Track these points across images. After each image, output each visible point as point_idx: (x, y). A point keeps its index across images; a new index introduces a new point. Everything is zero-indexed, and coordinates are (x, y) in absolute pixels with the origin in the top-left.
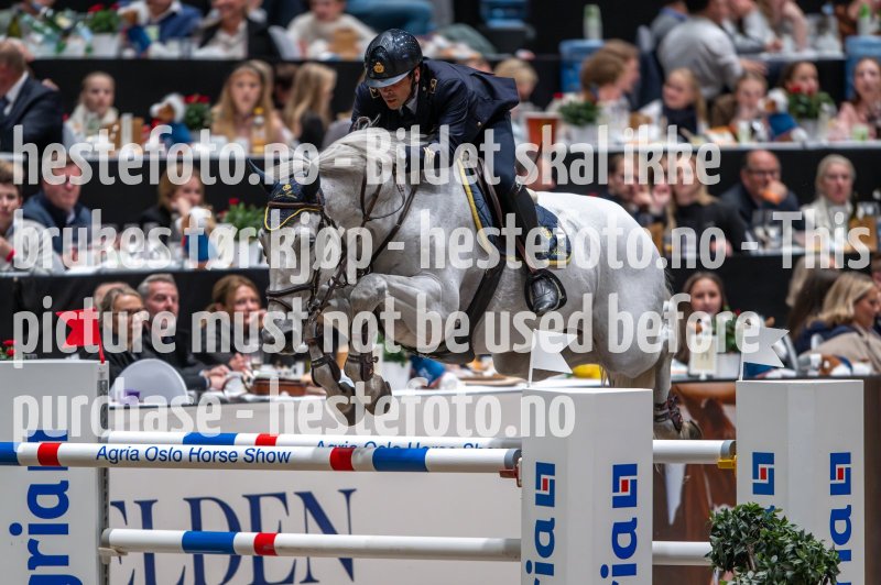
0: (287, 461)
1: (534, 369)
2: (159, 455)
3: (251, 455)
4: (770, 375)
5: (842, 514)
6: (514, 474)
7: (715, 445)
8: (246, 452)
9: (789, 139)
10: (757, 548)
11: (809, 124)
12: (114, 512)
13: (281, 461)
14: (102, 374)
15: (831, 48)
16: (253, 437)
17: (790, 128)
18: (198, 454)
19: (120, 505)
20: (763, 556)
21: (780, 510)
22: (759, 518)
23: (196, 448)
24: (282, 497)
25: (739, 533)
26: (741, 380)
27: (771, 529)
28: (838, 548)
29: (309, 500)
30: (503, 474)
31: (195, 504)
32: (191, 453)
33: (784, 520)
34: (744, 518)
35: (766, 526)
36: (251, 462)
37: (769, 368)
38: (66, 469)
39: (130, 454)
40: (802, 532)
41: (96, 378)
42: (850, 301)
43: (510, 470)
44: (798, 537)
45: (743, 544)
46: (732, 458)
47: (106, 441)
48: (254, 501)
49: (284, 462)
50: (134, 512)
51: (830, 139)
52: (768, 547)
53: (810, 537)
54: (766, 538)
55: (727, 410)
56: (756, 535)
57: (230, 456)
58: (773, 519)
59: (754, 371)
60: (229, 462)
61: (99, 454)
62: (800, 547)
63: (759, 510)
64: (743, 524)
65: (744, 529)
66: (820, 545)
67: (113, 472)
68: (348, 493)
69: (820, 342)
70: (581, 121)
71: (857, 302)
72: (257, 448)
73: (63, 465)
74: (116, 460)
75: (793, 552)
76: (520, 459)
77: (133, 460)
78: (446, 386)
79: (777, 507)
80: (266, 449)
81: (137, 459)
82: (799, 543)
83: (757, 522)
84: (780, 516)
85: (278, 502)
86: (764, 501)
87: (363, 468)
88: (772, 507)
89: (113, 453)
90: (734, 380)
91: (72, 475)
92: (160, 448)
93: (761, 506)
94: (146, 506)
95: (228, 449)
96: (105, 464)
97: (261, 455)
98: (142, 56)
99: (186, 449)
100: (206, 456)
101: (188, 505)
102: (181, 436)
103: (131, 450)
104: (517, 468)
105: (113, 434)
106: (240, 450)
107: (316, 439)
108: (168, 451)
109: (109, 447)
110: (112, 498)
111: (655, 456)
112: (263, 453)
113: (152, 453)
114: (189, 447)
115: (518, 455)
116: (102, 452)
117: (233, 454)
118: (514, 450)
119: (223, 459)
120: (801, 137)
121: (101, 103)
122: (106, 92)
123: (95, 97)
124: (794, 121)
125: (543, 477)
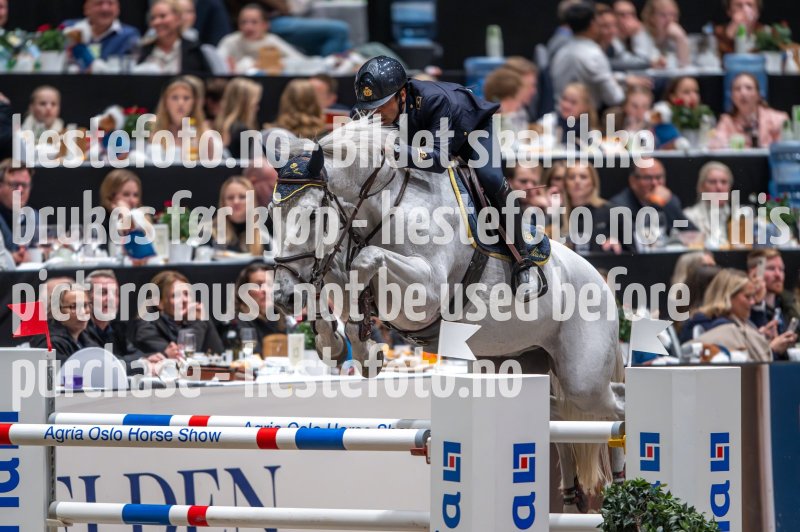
0: (217, 440)
1: (442, 356)
2: (101, 435)
3: (185, 435)
4: (655, 362)
5: (721, 489)
6: (424, 453)
7: (607, 426)
8: (181, 432)
9: (673, 148)
10: (644, 520)
11: (691, 134)
12: (60, 487)
15: (711, 64)
16: (187, 418)
17: (674, 137)
18: (137, 434)
19: (66, 480)
20: (650, 527)
21: (665, 485)
22: (646, 492)
23: (135, 428)
24: (213, 473)
25: (628, 506)
26: (629, 367)
27: (657, 502)
28: (718, 519)
29: (237, 475)
30: (415, 452)
31: (134, 479)
32: (130, 433)
33: (669, 494)
34: (633, 493)
35: (652, 499)
36: (185, 441)
37: (654, 356)
38: (17, 447)
39: (75, 433)
40: (685, 505)
42: (728, 295)
43: (420, 449)
44: (681, 510)
45: (632, 516)
46: (622, 438)
47: (53, 422)
48: (188, 477)
49: (215, 441)
50: (79, 487)
51: (711, 148)
52: (654, 519)
53: (692, 510)
54: (653, 511)
56: (643, 508)
57: (165, 436)
58: (658, 493)
59: (641, 359)
60: (165, 441)
61: (47, 434)
62: (683, 518)
63: (645, 485)
64: (632, 498)
65: (632, 502)
66: (701, 517)
67: (60, 450)
68: (273, 470)
69: (701, 332)
71: (734, 296)
72: (190, 428)
73: (14, 444)
74: (62, 439)
75: (677, 523)
76: (429, 439)
77: (78, 439)
79: (662, 483)
80: (198, 429)
81: (81, 438)
82: (683, 515)
83: (644, 496)
84: (665, 491)
85: (209, 477)
86: (650, 477)
87: (286, 445)
88: (658, 483)
89: (60, 433)
91: (23, 453)
92: (103, 428)
93: (648, 481)
94: (90, 481)
95: (164, 429)
96: (52, 443)
97: (193, 435)
98: (86, 71)
99: (126, 429)
100: (144, 435)
101: (127, 480)
102: (121, 417)
103: (75, 430)
104: (426, 446)
105: (59, 416)
106: (175, 430)
107: (244, 420)
108: (110, 431)
109: (56, 428)
110: (59, 473)
111: (554, 435)
112: (196, 433)
113: (95, 433)
114: (128, 427)
115: (427, 434)
116: (50, 432)
117: (169, 434)
118: (423, 431)
119: (160, 439)
120: (684, 146)
121: (48, 114)
122: (53, 104)
123: (42, 109)
124: (677, 130)
125: (450, 455)
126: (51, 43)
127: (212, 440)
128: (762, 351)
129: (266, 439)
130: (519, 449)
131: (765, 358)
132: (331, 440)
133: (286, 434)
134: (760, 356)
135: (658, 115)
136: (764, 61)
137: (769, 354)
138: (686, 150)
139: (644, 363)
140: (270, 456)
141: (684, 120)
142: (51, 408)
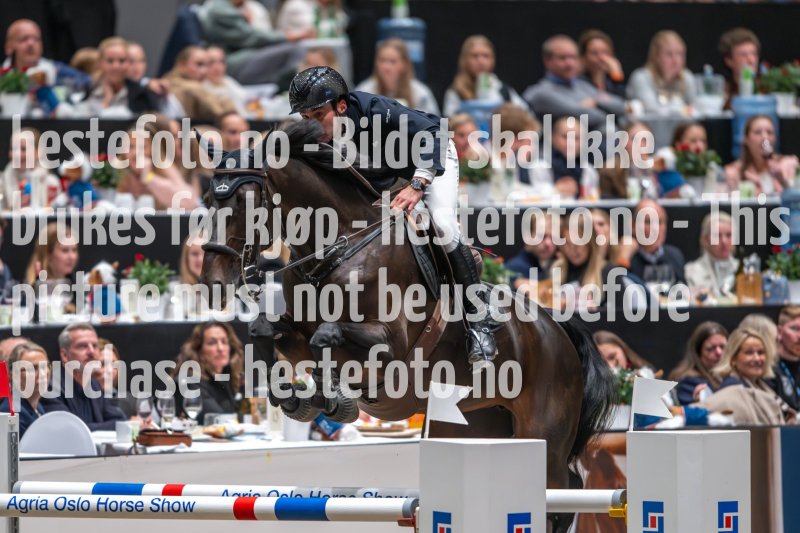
0: (191, 510)
1: (431, 421)
2: (67, 505)
3: (157, 505)
4: (658, 426)
6: (412, 523)
7: (607, 495)
8: (152, 502)
9: (678, 196)
11: (698, 181)
14: (12, 427)
15: (712, 105)
16: (160, 487)
17: (679, 185)
18: (105, 504)
23: (103, 498)
26: (631, 431)
30: (402, 523)
32: (99, 503)
36: (156, 512)
37: (658, 420)
39: (39, 503)
41: (7, 430)
43: (407, 519)
46: (623, 507)
47: (18, 492)
49: (189, 511)
55: (618, 460)
57: (136, 506)
59: (643, 422)
60: (136, 511)
61: (10, 504)
67: (23, 521)
70: (475, 178)
72: (162, 498)
74: (26, 510)
76: (418, 508)
77: (43, 510)
78: (346, 437)
80: (171, 499)
81: (46, 508)
87: (265, 516)
89: (23, 503)
90: (624, 431)
92: (69, 498)
95: (135, 499)
96: (15, 513)
97: (166, 505)
98: (50, 116)
99: (94, 499)
100: (114, 505)
102: (90, 486)
103: (40, 500)
104: (414, 517)
105: (24, 485)
106: (146, 500)
107: (221, 488)
108: (77, 501)
109: (19, 497)
111: (549, 505)
112: (169, 503)
113: (61, 503)
114: (97, 497)
115: (416, 503)
116: (13, 502)
117: (140, 504)
118: (411, 500)
119: (130, 509)
120: (689, 194)
124: (682, 178)
125: (440, 525)
126: (13, 86)
127: (186, 510)
128: (771, 414)
129: (244, 510)
130: (513, 519)
131: (775, 422)
132: (306, 509)
133: (265, 504)
134: (769, 419)
135: (662, 162)
136: (775, 103)
137: (779, 417)
139: (646, 427)
141: (690, 166)
142: (14, 476)
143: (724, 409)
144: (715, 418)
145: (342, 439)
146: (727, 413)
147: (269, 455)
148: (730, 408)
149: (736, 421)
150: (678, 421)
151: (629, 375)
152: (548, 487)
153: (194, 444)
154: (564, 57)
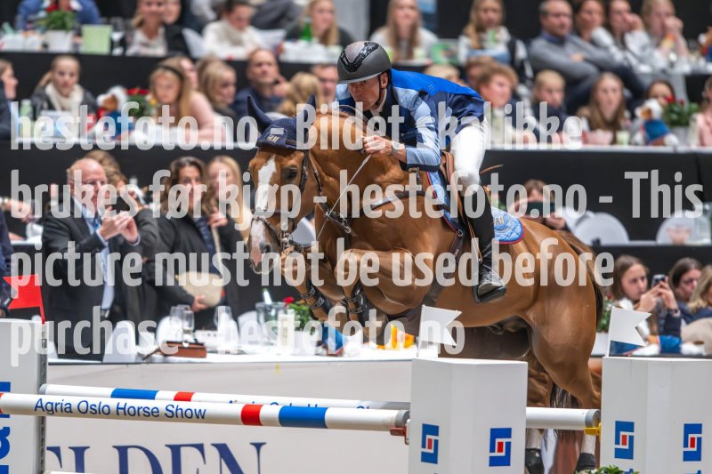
0: (203, 417)
2: (89, 409)
3: (172, 411)
6: (403, 433)
7: (581, 414)
8: (167, 409)
9: (663, 144)
11: (681, 131)
12: (50, 456)
13: (198, 417)
16: (173, 394)
17: (664, 133)
18: (124, 409)
19: (56, 450)
23: (122, 402)
24: (200, 447)
26: (607, 356)
29: (223, 450)
30: (394, 432)
31: (123, 451)
32: (118, 408)
36: (172, 416)
38: (8, 416)
39: (64, 407)
43: (399, 429)
46: (597, 426)
47: (43, 393)
48: (176, 450)
49: (200, 417)
50: (68, 457)
57: (152, 411)
60: (152, 415)
61: (37, 407)
67: (50, 420)
68: (258, 446)
72: (176, 403)
73: (5, 413)
74: (53, 410)
76: (408, 421)
77: (67, 411)
79: (636, 470)
80: (184, 405)
81: (71, 411)
85: (196, 452)
86: (623, 465)
87: (270, 422)
88: (632, 470)
89: (49, 406)
90: (600, 356)
91: (13, 422)
92: (90, 402)
93: (620, 469)
94: (79, 452)
95: (150, 404)
96: (42, 413)
97: (179, 411)
100: (132, 410)
101: (116, 452)
102: (110, 391)
103: (64, 403)
104: (405, 428)
105: (49, 387)
106: (160, 406)
108: (97, 405)
109: (46, 399)
110: (49, 443)
111: (529, 422)
112: (181, 410)
113: (83, 405)
114: (116, 401)
115: (407, 416)
116: (39, 404)
117: (155, 410)
118: (404, 412)
119: (147, 414)
120: (672, 142)
121: (65, 85)
122: (72, 75)
123: (60, 79)
124: (667, 128)
125: (428, 437)
126: (59, 23)
129: (251, 416)
130: (496, 433)
132: (312, 419)
133: (269, 411)
135: (649, 112)
138: (675, 147)
139: (625, 354)
140: (254, 432)
141: (674, 117)
142: (43, 379)
143: (695, 340)
144: (687, 348)
145: (345, 355)
146: (698, 343)
147: (277, 367)
148: (701, 339)
149: (706, 350)
150: (654, 349)
151: (610, 305)
152: (528, 405)
153: (209, 355)
154: (558, 15)
